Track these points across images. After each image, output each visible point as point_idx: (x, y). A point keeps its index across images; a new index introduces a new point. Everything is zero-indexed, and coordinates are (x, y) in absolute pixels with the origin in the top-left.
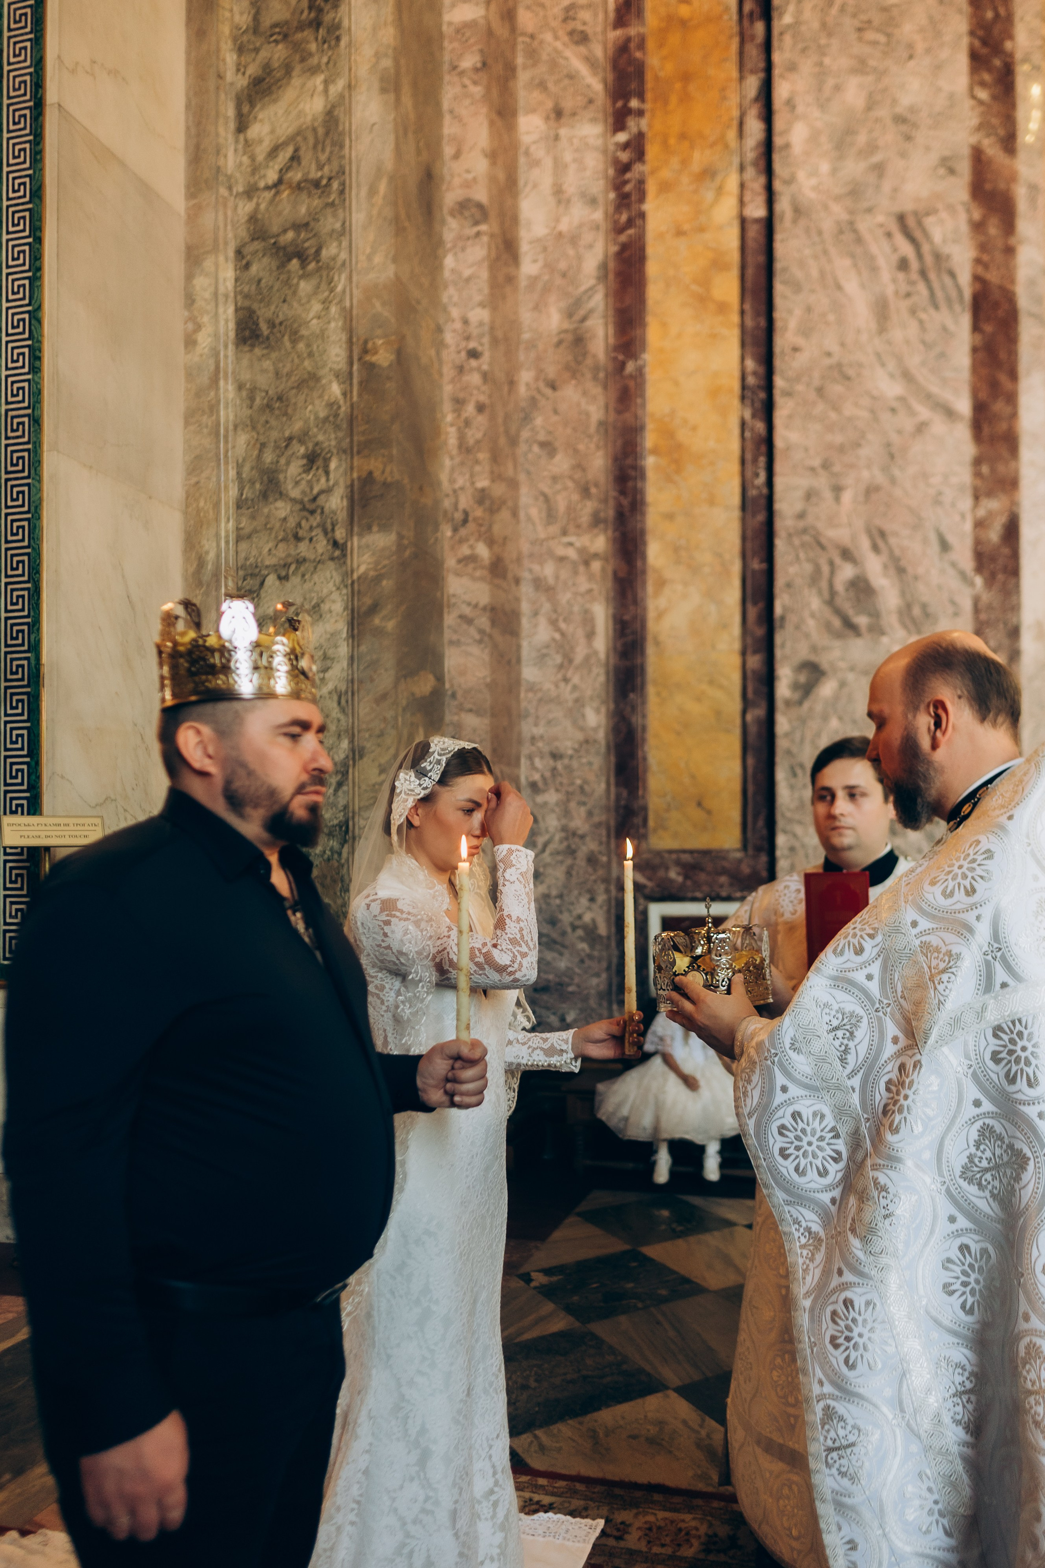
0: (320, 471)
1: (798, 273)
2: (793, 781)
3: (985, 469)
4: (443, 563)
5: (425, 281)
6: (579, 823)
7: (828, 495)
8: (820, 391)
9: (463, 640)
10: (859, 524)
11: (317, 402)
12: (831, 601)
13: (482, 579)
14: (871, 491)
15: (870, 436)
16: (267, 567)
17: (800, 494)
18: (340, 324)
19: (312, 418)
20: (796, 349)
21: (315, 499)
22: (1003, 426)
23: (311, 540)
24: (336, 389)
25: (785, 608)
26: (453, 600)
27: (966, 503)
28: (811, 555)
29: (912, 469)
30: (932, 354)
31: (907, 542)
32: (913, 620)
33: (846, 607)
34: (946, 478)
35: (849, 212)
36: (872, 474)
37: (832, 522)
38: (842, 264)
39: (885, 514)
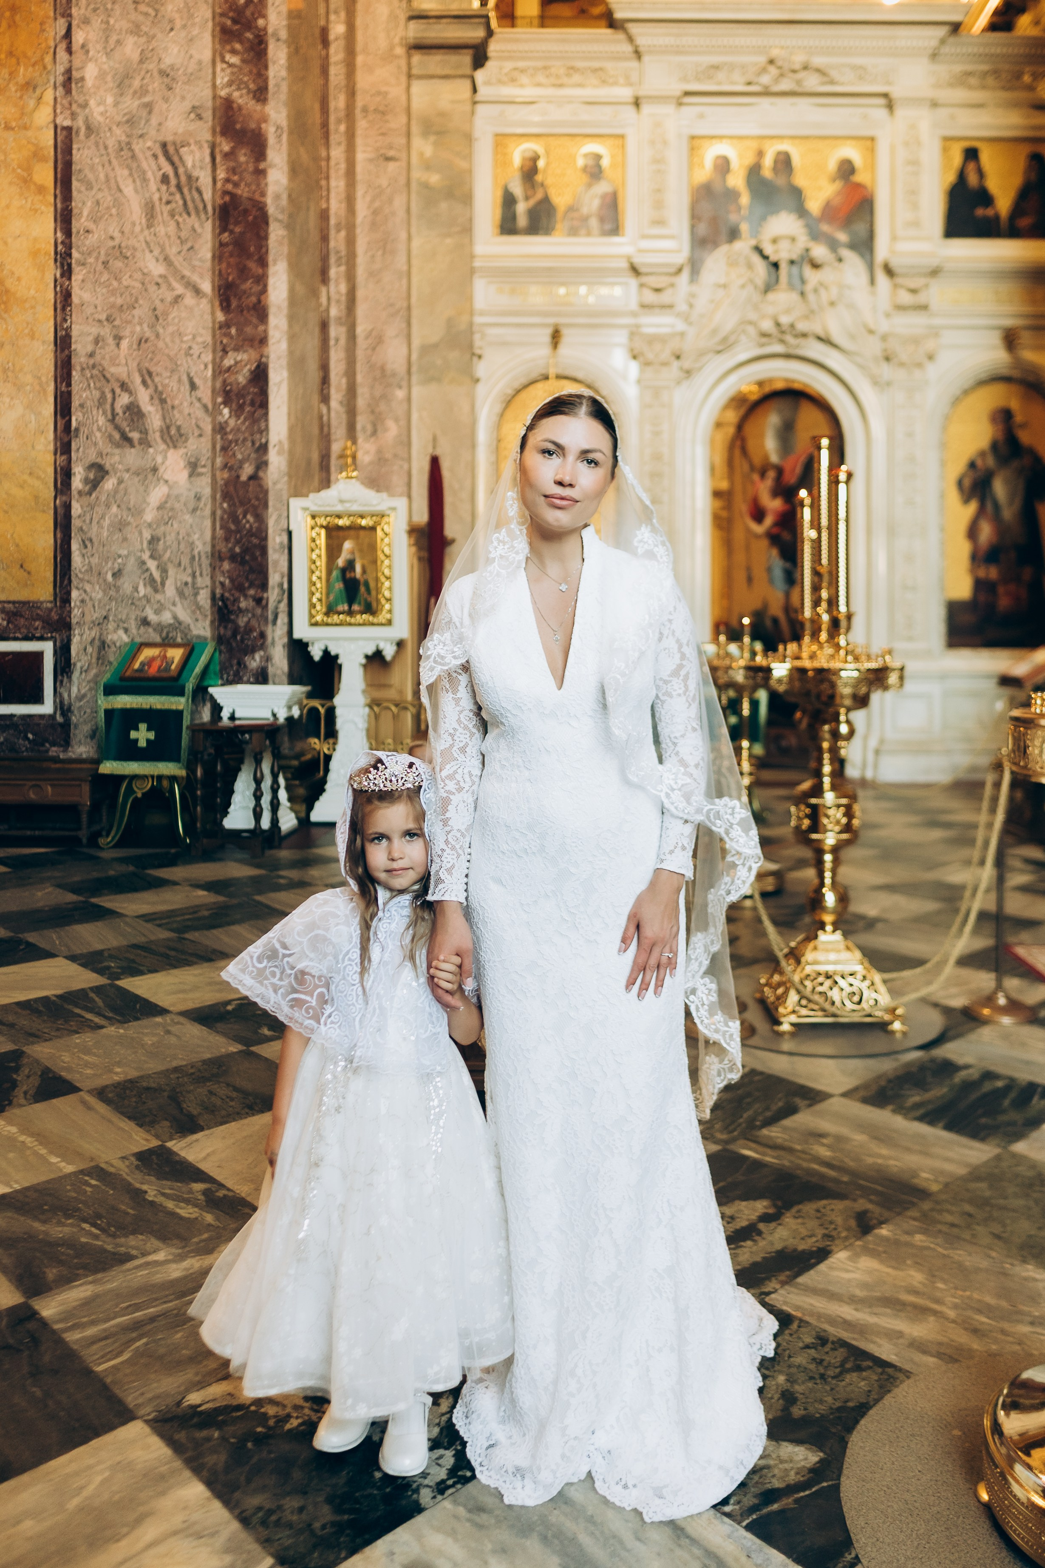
1: (90, 176)
2: (84, 551)
3: (233, 331)
7: (111, 341)
8: (105, 264)
10: (133, 365)
12: (112, 420)
14: (141, 341)
15: (141, 302)
17: (91, 338)
20: (88, 231)
22: (254, 300)
25: (79, 423)
28: (98, 385)
29: (171, 329)
30: (186, 247)
31: (167, 381)
32: (171, 438)
33: (124, 425)
34: (194, 337)
35: (128, 136)
36: (142, 329)
37: (114, 361)
38: (122, 173)
39: (152, 359)
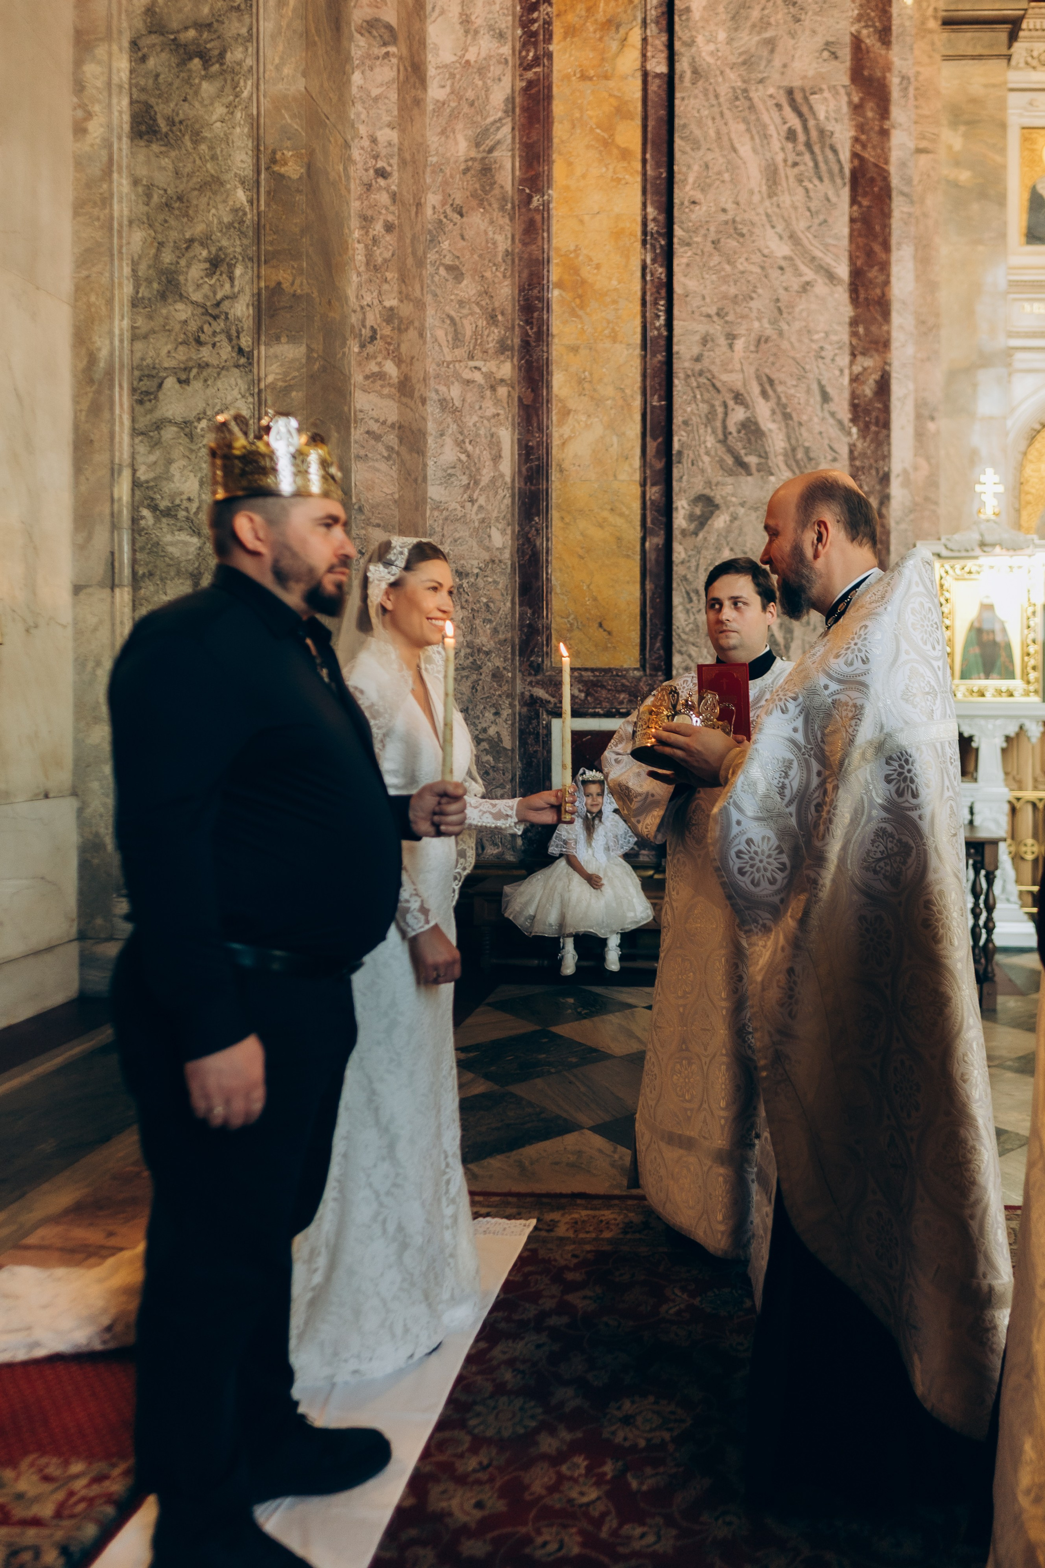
0: (224, 276)
1: (696, 131)
2: (688, 606)
3: (861, 330)
4: (350, 379)
5: (334, 98)
6: (484, 639)
7: (722, 341)
8: (716, 243)
9: (370, 455)
10: (750, 371)
11: (220, 206)
12: (724, 441)
13: (389, 396)
14: (761, 341)
15: (761, 291)
16: (166, 369)
17: (697, 338)
18: (246, 130)
19: (215, 221)
20: (693, 202)
21: (218, 304)
22: (878, 291)
23: (214, 345)
24: (241, 196)
25: (682, 445)
26: (360, 416)
27: (844, 360)
28: (707, 396)
29: (797, 325)
30: (817, 221)
31: (792, 391)
32: (797, 462)
33: (739, 446)
34: (827, 334)
35: (744, 82)
36: (762, 326)
37: (725, 367)
38: (737, 128)
39: (773, 364)
